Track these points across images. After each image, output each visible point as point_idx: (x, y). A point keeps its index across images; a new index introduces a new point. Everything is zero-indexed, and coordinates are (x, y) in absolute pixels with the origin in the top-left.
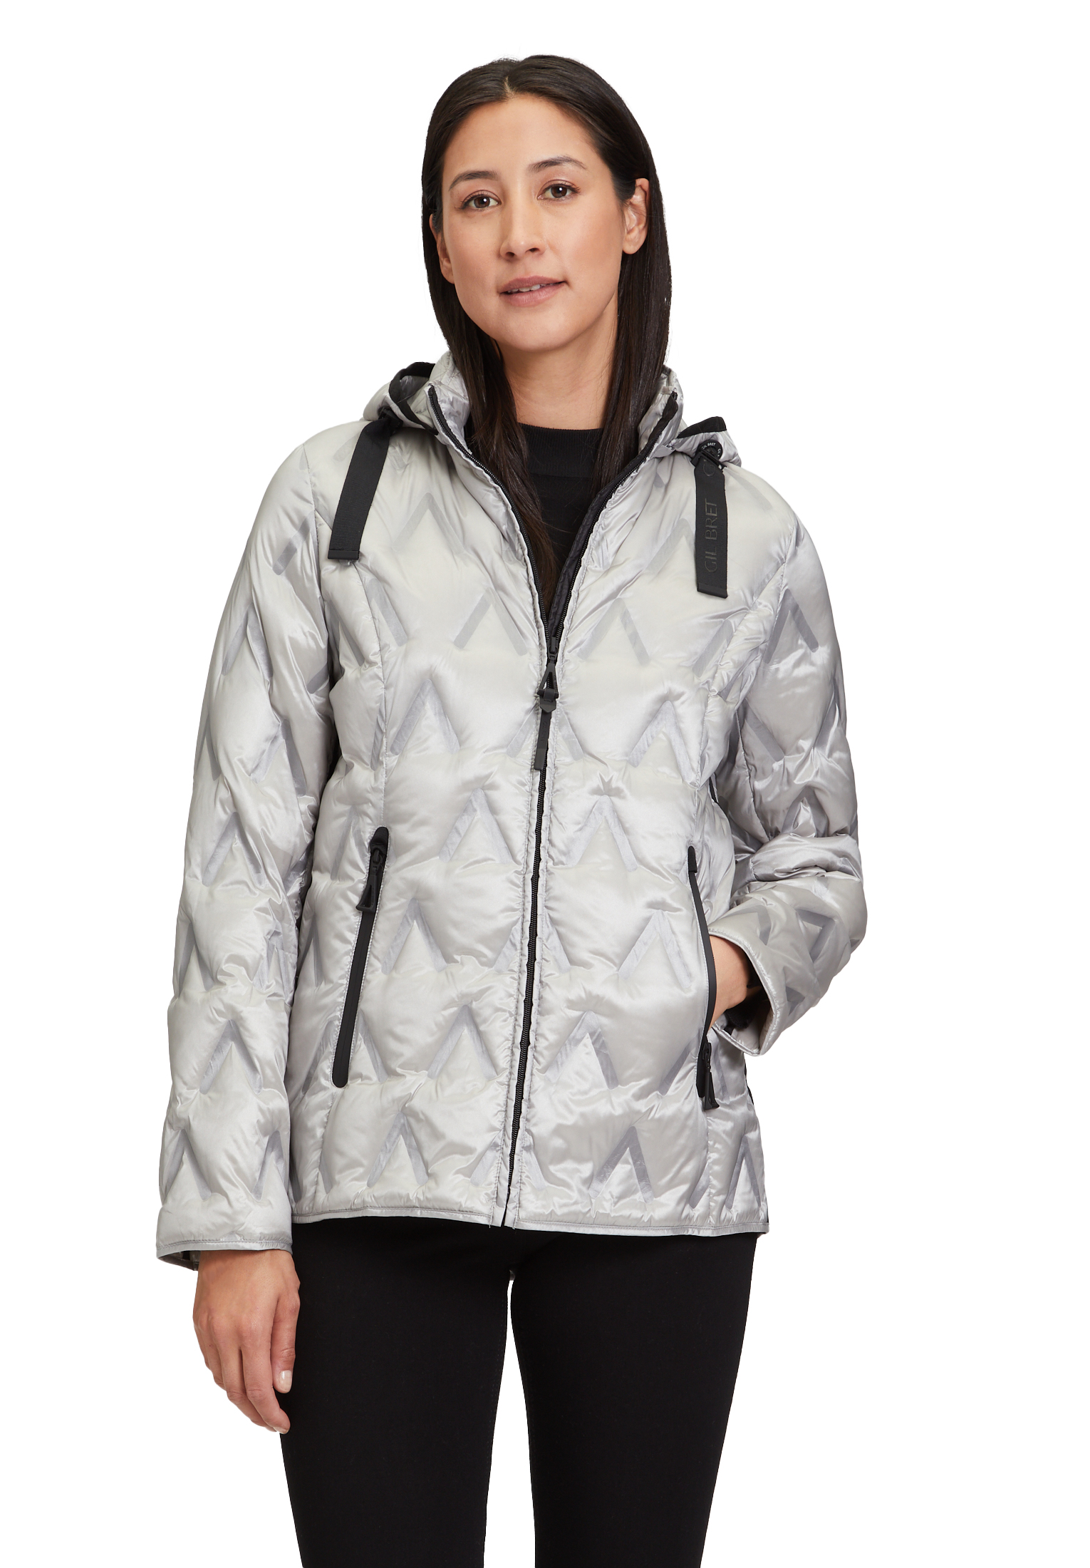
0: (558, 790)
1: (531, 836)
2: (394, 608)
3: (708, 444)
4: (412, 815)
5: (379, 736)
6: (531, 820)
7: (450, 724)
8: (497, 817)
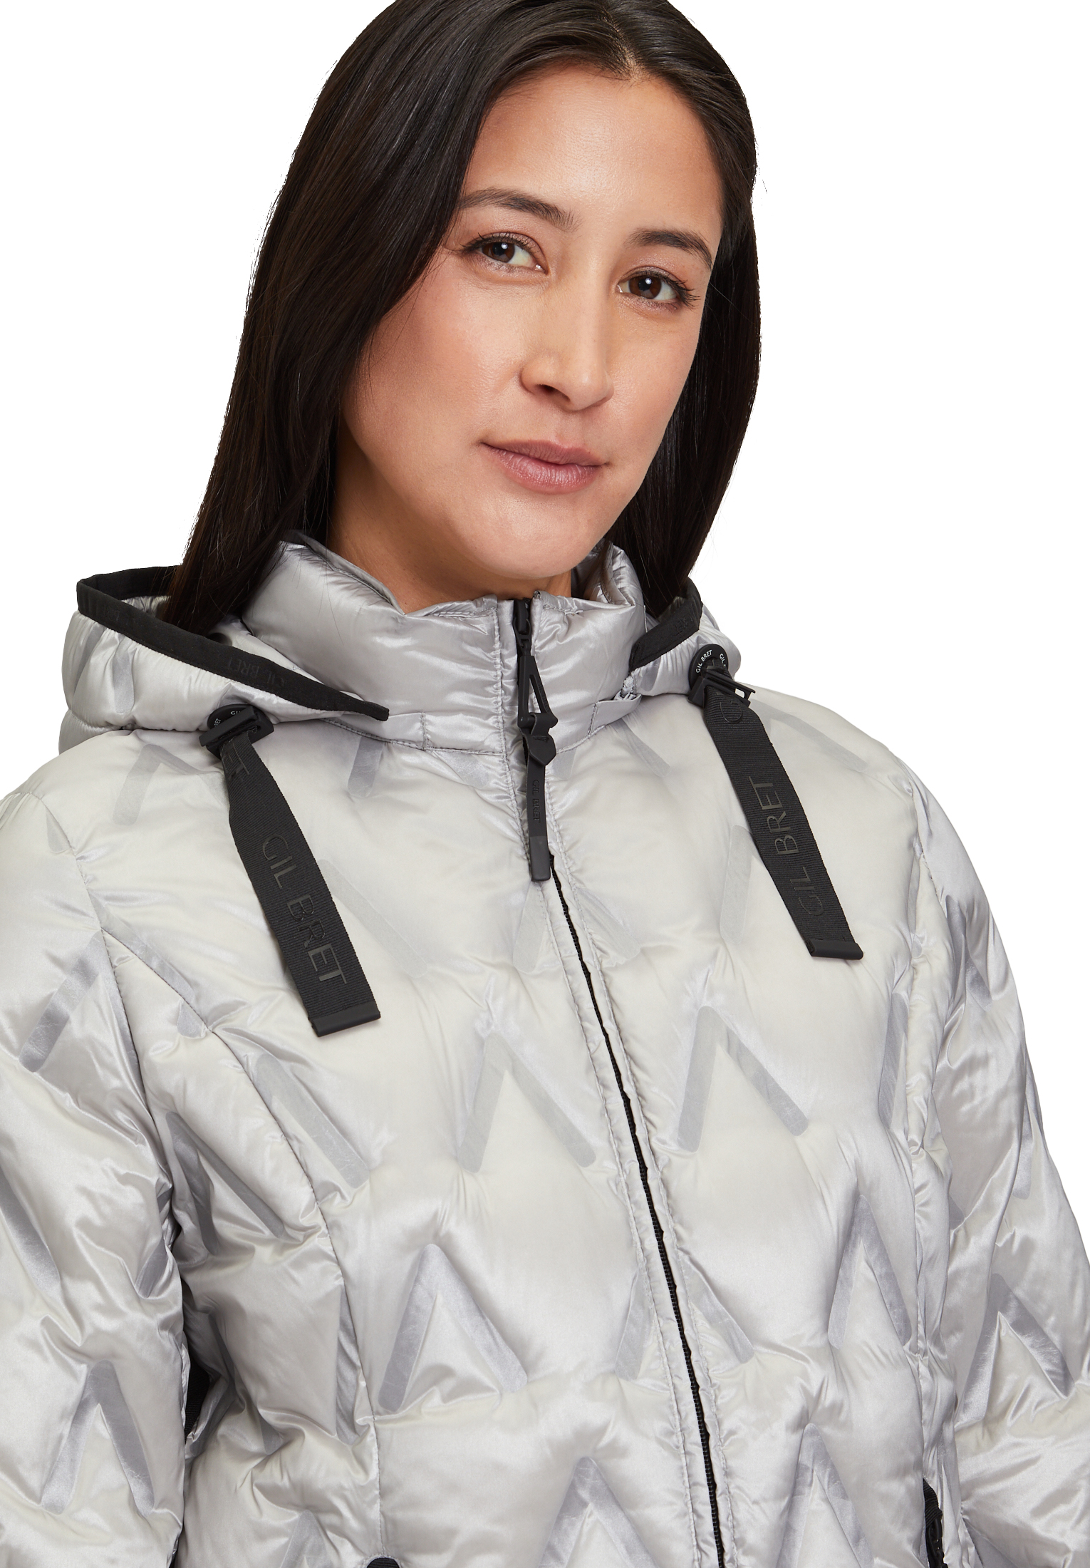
0: (731, 1433)
1: (706, 1542)
2: (325, 1110)
3: (703, 659)
4: (452, 1533)
5: (349, 1374)
6: (699, 1507)
7: (495, 1331)
8: (633, 1513)
